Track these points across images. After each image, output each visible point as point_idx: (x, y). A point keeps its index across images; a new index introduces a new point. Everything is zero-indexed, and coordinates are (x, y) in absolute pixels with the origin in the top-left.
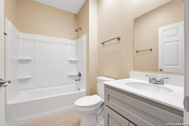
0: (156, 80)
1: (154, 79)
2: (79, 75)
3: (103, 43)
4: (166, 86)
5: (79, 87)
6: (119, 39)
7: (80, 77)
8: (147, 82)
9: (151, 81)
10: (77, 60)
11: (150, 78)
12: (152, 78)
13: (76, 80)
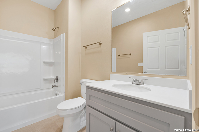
0: (138, 81)
1: (136, 80)
2: (56, 80)
3: (86, 47)
4: (145, 86)
5: (57, 92)
6: (100, 44)
7: (57, 82)
8: (131, 83)
9: (134, 82)
10: (54, 61)
11: (133, 80)
12: (135, 79)
13: (53, 87)
